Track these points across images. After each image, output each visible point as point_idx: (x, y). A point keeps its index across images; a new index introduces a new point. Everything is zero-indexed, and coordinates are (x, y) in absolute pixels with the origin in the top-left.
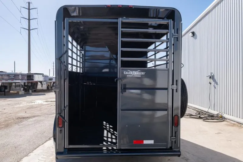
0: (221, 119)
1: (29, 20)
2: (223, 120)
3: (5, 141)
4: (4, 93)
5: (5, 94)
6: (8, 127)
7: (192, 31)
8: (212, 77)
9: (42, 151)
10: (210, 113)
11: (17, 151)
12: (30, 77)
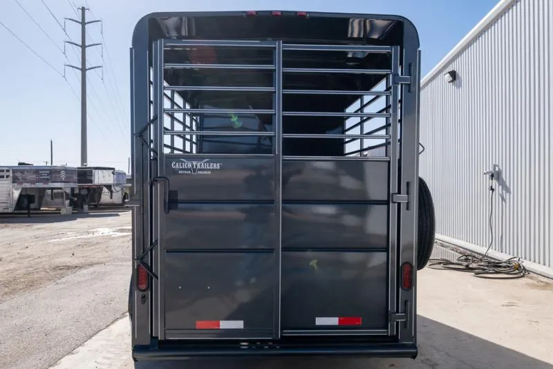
0: (517, 271)
1: (83, 47)
2: (522, 274)
3: (24, 319)
4: (27, 211)
5: (29, 214)
6: (34, 287)
7: (450, 69)
8: (495, 175)
9: (104, 342)
10: (492, 258)
11: (48, 343)
12: (84, 174)
